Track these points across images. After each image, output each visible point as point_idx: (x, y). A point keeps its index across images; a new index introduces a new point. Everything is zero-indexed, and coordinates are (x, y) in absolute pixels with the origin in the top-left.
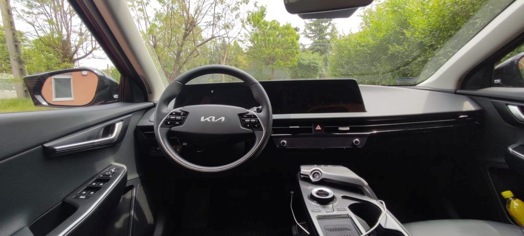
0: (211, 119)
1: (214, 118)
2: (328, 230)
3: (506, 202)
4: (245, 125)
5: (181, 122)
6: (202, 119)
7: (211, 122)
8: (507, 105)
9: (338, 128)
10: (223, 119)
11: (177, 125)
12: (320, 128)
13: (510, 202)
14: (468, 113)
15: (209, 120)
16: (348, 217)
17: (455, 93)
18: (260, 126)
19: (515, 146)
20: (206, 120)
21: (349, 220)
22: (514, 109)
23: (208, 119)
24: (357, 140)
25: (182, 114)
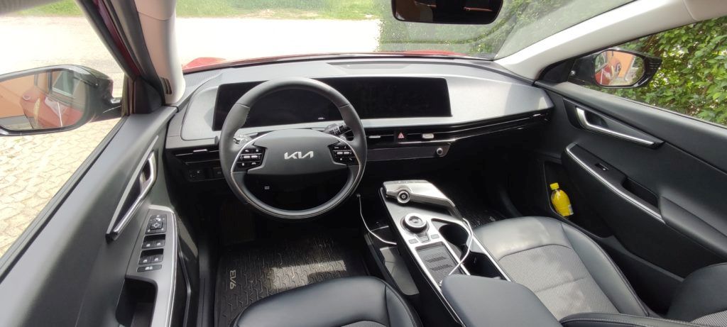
0: (297, 155)
1: (300, 153)
2: (428, 261)
3: (552, 192)
4: (337, 158)
5: (259, 161)
6: (286, 156)
7: (299, 160)
8: (576, 107)
9: (421, 136)
10: (311, 154)
11: (254, 166)
12: (403, 137)
13: (555, 192)
14: (542, 112)
15: (295, 158)
16: (443, 244)
17: (534, 85)
18: (355, 159)
19: (572, 145)
20: (292, 158)
21: (443, 247)
22: (581, 113)
23: (293, 156)
24: (440, 149)
25: (257, 151)
